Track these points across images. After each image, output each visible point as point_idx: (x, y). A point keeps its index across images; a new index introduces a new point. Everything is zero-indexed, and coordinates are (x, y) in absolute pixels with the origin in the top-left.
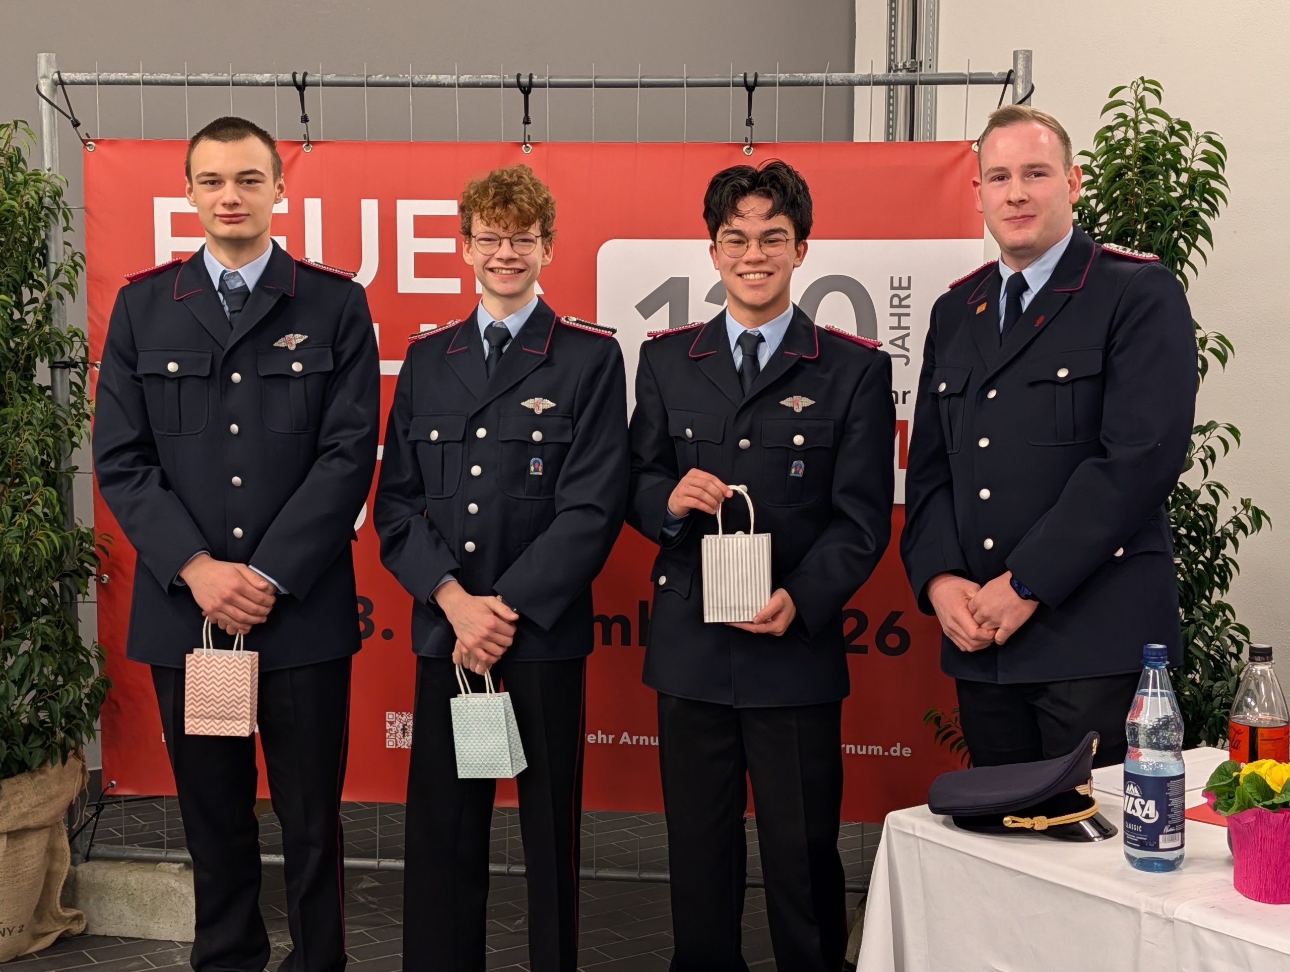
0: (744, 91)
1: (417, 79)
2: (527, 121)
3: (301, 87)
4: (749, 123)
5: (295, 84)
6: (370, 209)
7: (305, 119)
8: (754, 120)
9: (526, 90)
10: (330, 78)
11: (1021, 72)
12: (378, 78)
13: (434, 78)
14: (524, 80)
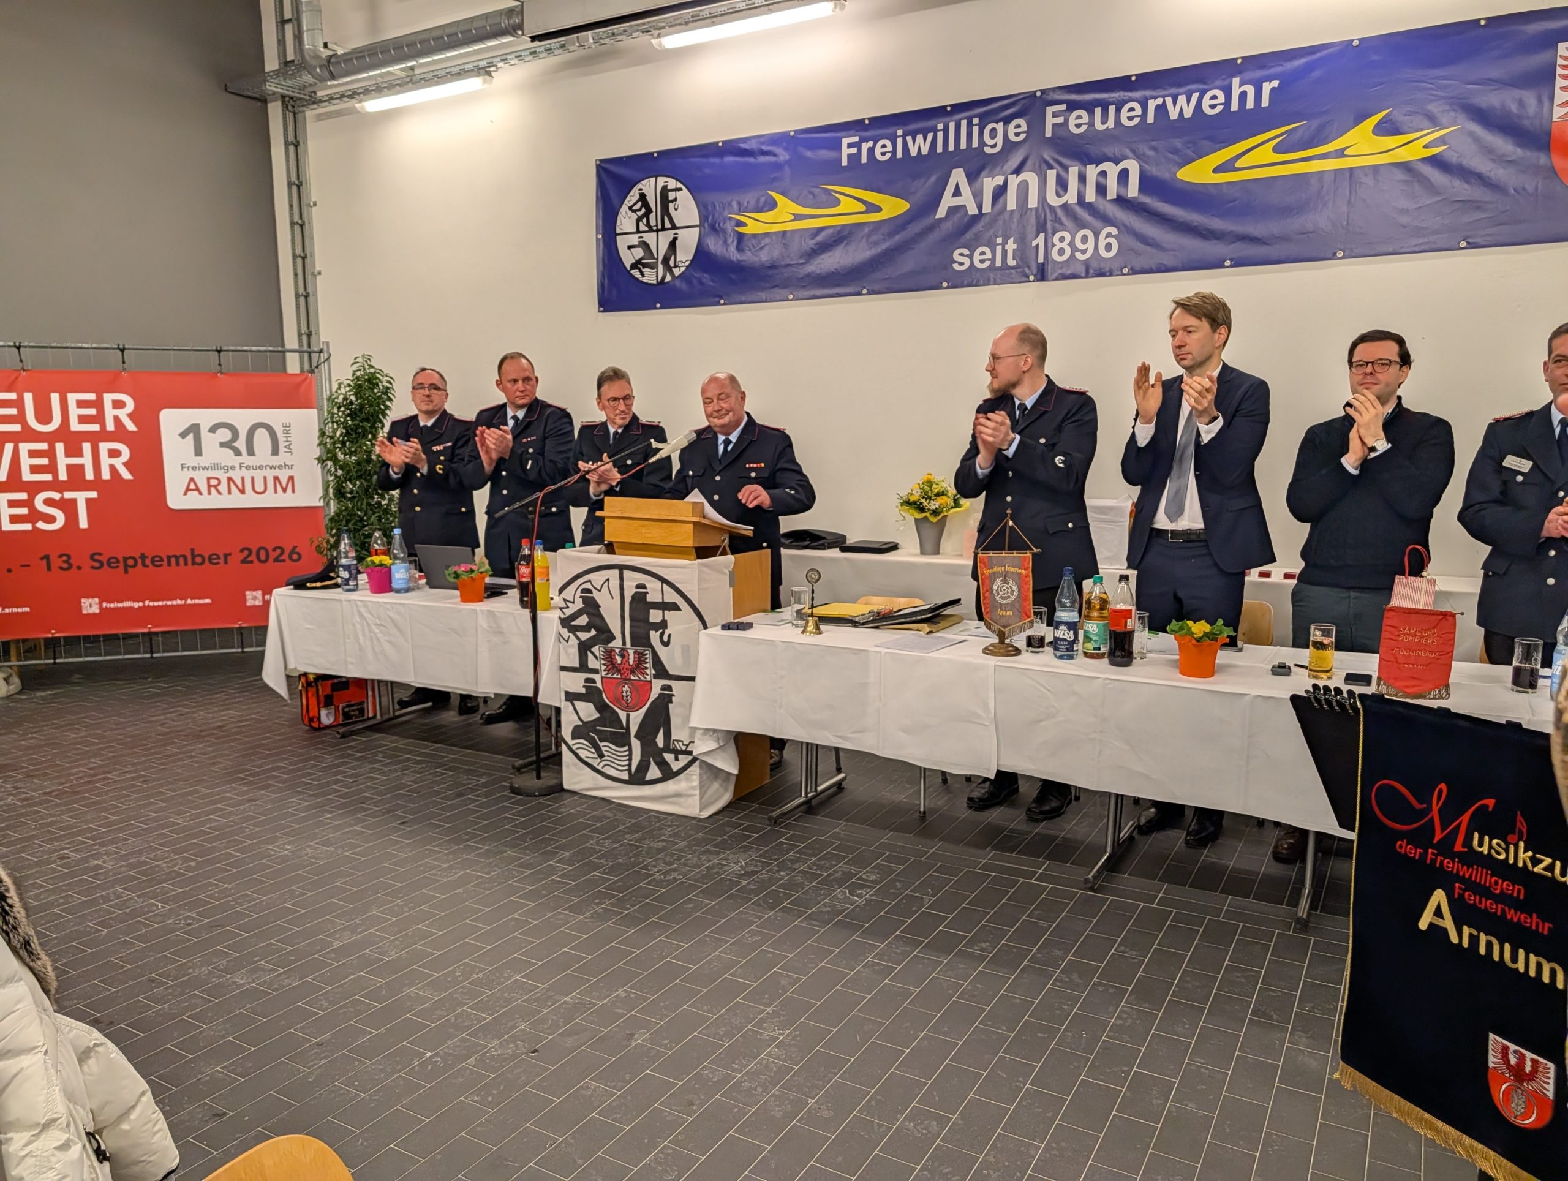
0: (216, 353)
1: (73, 345)
2: (124, 362)
3: (18, 348)
4: (220, 365)
5: (15, 346)
6: (55, 398)
7: (21, 361)
8: (222, 363)
9: (123, 350)
10: (31, 344)
11: (325, 349)
12: (55, 345)
13: (80, 345)
14: (121, 347)
